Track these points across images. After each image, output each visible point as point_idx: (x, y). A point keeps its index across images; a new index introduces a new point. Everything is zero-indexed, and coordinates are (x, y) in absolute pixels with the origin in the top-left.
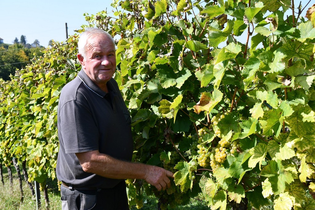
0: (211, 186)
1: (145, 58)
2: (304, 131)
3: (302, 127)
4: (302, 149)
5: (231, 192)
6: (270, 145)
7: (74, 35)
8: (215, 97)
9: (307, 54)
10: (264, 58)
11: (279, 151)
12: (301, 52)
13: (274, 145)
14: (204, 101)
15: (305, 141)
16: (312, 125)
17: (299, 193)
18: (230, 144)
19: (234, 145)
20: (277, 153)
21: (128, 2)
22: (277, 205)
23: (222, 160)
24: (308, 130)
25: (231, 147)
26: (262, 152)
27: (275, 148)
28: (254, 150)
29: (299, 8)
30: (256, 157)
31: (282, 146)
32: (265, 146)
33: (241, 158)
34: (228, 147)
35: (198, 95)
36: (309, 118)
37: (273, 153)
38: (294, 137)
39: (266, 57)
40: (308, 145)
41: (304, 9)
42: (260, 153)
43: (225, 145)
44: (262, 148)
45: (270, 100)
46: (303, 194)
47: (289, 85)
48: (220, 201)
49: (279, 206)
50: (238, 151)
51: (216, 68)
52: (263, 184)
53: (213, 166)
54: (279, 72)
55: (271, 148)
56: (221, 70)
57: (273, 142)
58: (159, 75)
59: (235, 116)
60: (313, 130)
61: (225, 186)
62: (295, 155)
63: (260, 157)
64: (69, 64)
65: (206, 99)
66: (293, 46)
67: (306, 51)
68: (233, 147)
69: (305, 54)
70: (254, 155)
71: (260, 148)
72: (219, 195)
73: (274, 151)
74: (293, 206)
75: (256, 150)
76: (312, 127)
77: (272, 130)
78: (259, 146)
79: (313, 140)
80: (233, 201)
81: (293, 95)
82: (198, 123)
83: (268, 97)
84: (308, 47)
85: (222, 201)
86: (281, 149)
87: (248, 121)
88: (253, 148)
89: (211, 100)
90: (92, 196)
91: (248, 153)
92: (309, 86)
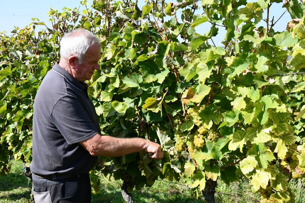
0: (189, 168)
1: (122, 54)
2: (277, 120)
3: (276, 117)
4: (278, 134)
5: (208, 172)
6: (249, 131)
7: (26, 27)
8: (200, 91)
9: (281, 58)
10: (251, 60)
11: (256, 137)
12: (276, 57)
13: (252, 131)
14: (189, 95)
15: (278, 128)
16: (283, 115)
17: (271, 169)
18: (208, 132)
19: (211, 133)
20: (255, 138)
21: (103, 2)
22: (255, 180)
23: (202, 145)
24: (280, 119)
25: (209, 134)
26: (240, 137)
27: (253, 134)
28: (233, 135)
29: (272, 21)
30: (234, 142)
31: (259, 132)
32: (242, 133)
33: (220, 143)
34: (205, 134)
35: (175, 89)
36: (281, 110)
37: (251, 138)
38: (269, 125)
39: (252, 60)
40: (282, 131)
41: (276, 23)
42: (239, 138)
43: (204, 132)
44: (240, 134)
45: (251, 94)
46: (274, 170)
47: (274, 83)
48: (198, 180)
49: (256, 180)
50: (218, 137)
51: (199, 67)
52: (241, 163)
53: (191, 151)
54: (264, 72)
55: (250, 134)
56: (204, 69)
57: (251, 129)
58: (142, 71)
59: (213, 108)
60: (285, 119)
61: (202, 168)
62: (271, 139)
63: (239, 141)
64: (14, 56)
65: (191, 93)
66: (270, 52)
67: (281, 56)
68: (210, 134)
69: (279, 58)
70: (233, 140)
71: (239, 135)
72: (197, 175)
73: (252, 136)
74: (270, 180)
75: (235, 136)
76: (284, 117)
77: (257, 119)
78: (237, 132)
79: (284, 126)
80: (210, 179)
81: (268, 91)
82: (174, 114)
83: (250, 92)
84: (282, 53)
85: (200, 180)
86: (258, 135)
87: (232, 112)
88: (232, 134)
89: (196, 94)
90: (74, 183)
91: (228, 138)
92: (284, 84)
